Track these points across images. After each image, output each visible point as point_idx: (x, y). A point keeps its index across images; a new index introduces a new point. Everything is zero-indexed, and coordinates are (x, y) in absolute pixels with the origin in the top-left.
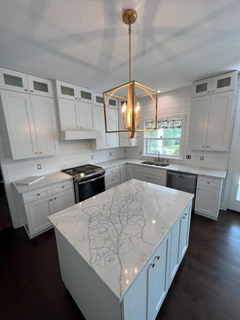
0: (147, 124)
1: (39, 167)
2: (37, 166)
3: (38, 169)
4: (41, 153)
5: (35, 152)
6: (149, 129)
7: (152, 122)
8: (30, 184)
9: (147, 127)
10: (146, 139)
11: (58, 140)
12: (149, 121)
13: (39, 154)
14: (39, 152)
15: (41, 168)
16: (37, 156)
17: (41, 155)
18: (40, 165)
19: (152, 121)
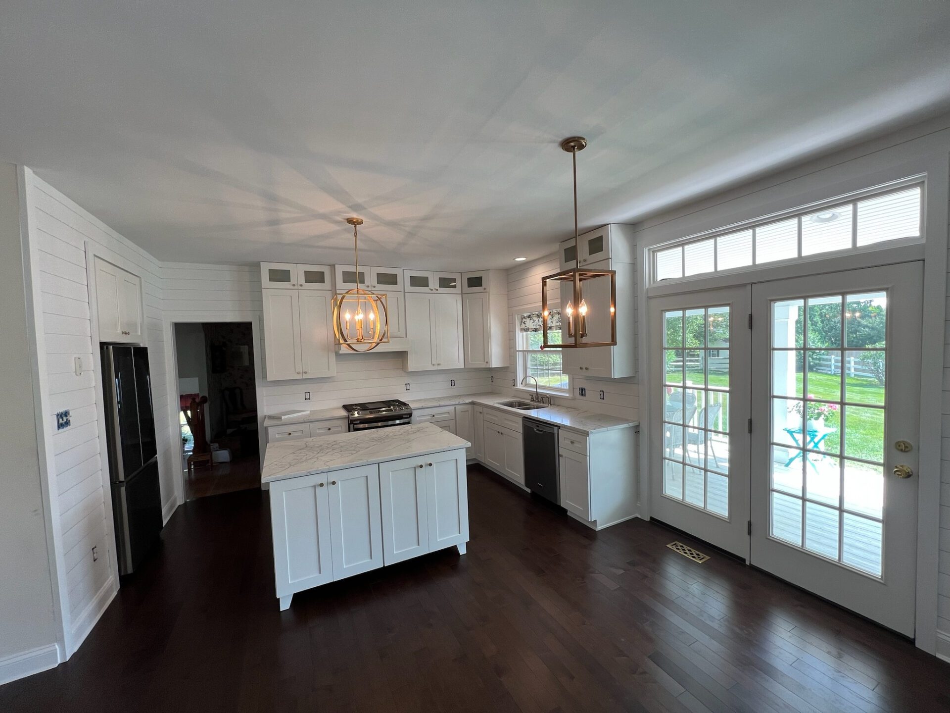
0: (524, 320)
1: (308, 397)
2: (304, 394)
3: (306, 399)
4: (306, 373)
5: (297, 371)
6: (527, 330)
7: (529, 317)
8: (283, 417)
9: (523, 326)
10: (523, 351)
11: (334, 354)
12: (525, 315)
13: (304, 374)
14: (304, 371)
15: (309, 399)
16: (300, 377)
17: (306, 376)
18: (309, 393)
19: (529, 314)
